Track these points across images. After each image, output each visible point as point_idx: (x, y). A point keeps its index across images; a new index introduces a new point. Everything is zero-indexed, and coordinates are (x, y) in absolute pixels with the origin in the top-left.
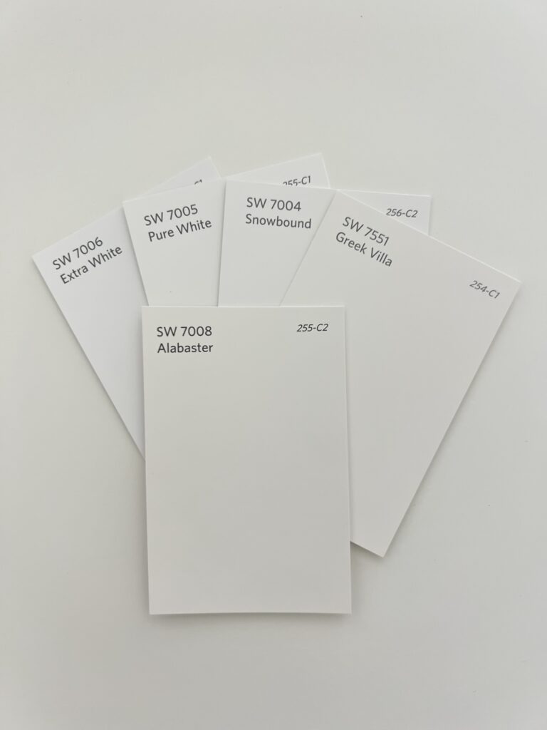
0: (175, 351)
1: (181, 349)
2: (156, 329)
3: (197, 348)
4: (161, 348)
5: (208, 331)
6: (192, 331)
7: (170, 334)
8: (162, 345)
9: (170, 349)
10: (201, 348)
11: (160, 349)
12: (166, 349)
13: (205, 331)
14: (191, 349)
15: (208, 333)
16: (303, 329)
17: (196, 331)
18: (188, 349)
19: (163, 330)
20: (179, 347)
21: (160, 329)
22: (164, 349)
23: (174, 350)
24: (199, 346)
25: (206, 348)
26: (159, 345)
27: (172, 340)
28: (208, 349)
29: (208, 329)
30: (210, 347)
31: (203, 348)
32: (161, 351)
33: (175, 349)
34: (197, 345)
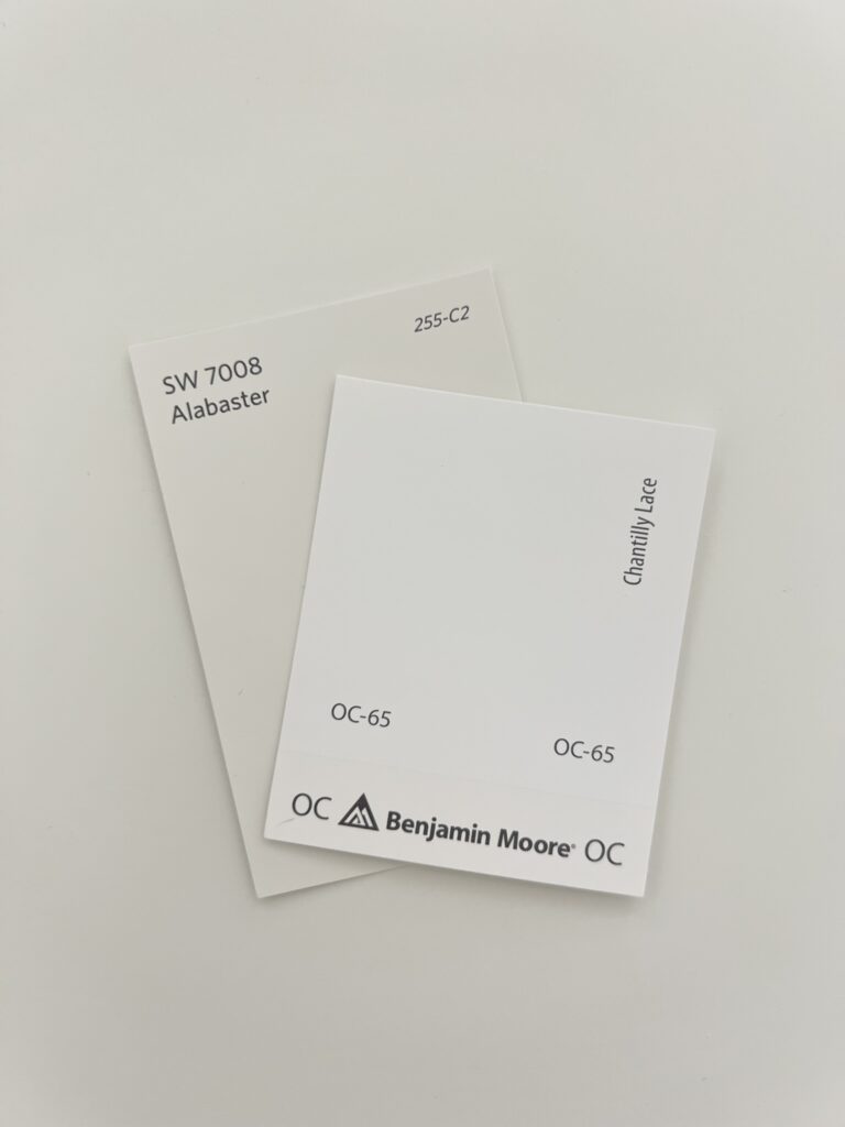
0: (203, 415)
1: (212, 409)
2: (162, 382)
3: (241, 401)
4: (178, 413)
5: (254, 366)
6: (225, 373)
7: (188, 383)
8: (177, 408)
9: (193, 412)
10: (248, 400)
11: (175, 417)
12: (187, 416)
13: (249, 367)
14: (231, 406)
15: (256, 370)
16: (424, 325)
17: (233, 371)
18: (226, 406)
19: (173, 381)
20: (208, 406)
21: (168, 381)
22: (182, 415)
23: (201, 412)
24: (244, 396)
25: (258, 398)
26: (173, 409)
27: (193, 397)
28: (262, 399)
29: (254, 362)
30: (264, 394)
31: (252, 399)
32: (177, 420)
33: (202, 410)
34: (240, 395)
